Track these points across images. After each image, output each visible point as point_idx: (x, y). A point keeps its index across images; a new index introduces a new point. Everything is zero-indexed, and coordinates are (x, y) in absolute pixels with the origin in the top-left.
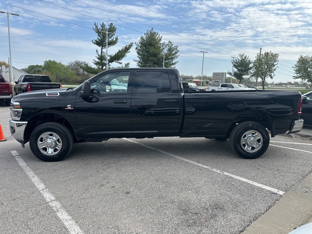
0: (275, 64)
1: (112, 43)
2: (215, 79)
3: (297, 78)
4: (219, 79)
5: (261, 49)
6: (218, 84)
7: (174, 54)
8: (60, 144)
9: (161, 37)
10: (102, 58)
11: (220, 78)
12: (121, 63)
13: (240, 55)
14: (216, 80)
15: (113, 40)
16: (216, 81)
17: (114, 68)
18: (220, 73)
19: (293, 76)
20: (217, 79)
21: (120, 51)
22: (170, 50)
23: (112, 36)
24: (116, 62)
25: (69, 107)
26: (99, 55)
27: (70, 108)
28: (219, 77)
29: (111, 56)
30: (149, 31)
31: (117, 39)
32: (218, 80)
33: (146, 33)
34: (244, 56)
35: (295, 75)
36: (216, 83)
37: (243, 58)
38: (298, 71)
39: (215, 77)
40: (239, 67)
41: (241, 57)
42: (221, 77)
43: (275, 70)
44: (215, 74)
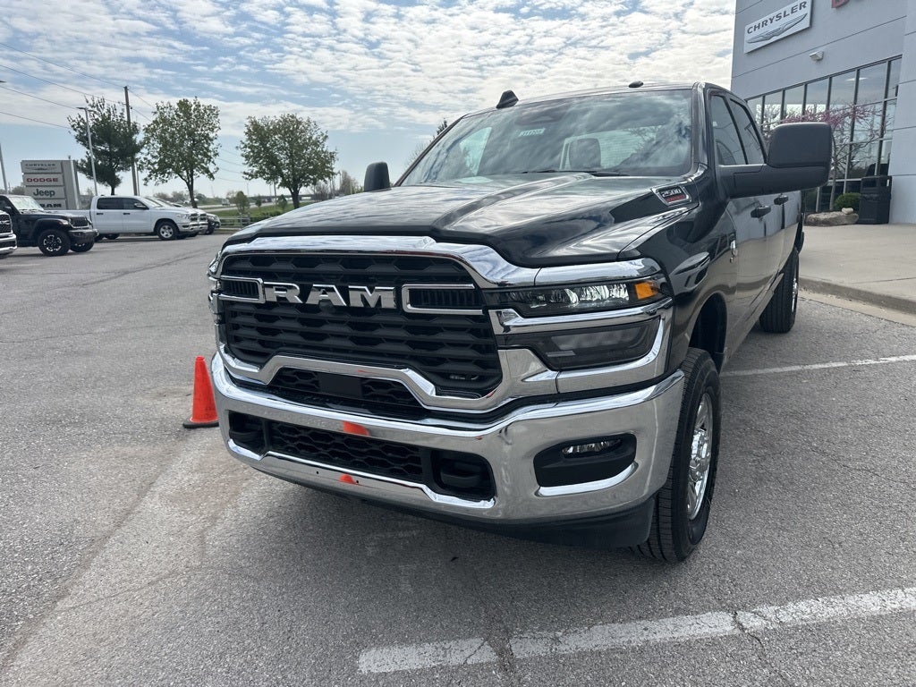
2: (39, 183)
3: (252, 176)
4: (53, 183)
6: (52, 202)
11: (55, 180)
13: (90, 102)
14: (40, 189)
16: (44, 189)
18: (52, 164)
19: (245, 173)
20: (46, 183)
28: (52, 176)
32: (49, 189)
34: (106, 107)
35: (247, 169)
36: (44, 196)
37: (104, 111)
38: (253, 158)
39: (33, 177)
40: (101, 143)
41: (95, 109)
42: (59, 177)
43: (216, 155)
44: (30, 168)
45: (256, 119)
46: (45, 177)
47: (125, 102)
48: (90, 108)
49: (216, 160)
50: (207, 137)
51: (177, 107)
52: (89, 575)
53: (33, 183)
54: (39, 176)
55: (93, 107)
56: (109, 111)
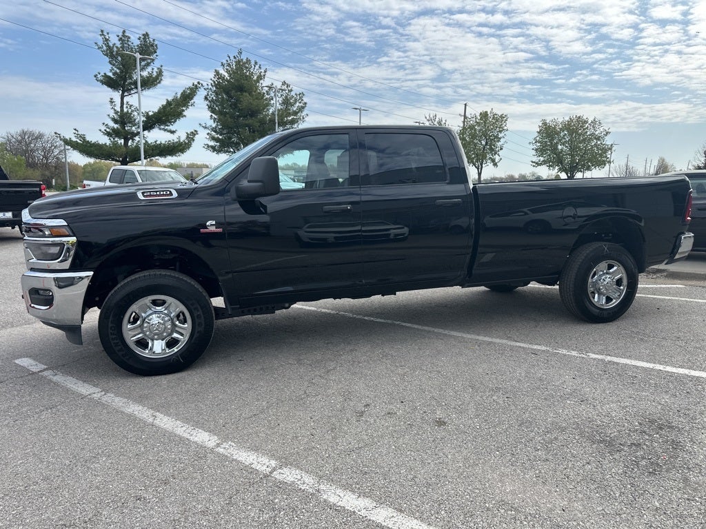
0: (500, 135)
1: (149, 83)
3: (538, 164)
7: (295, 113)
8: (186, 326)
9: (265, 72)
10: (124, 119)
12: (173, 132)
15: (150, 74)
17: (158, 142)
19: (532, 162)
21: (169, 103)
22: (286, 102)
23: (148, 64)
24: (160, 129)
25: (212, 225)
26: (116, 112)
27: (213, 229)
29: (147, 116)
30: (232, 58)
31: (160, 73)
33: (225, 62)
34: (437, 120)
35: (536, 159)
38: (540, 151)
43: (501, 149)
45: (548, 122)
47: (463, 114)
49: (500, 153)
50: (497, 137)
51: (479, 116)
55: (429, 120)
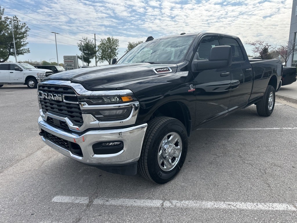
0: (116, 48)
2: (68, 62)
4: (71, 62)
5: (95, 34)
6: (71, 68)
8: (179, 147)
9: (3, 10)
11: (72, 61)
13: (84, 39)
14: (68, 64)
16: (69, 64)
18: (71, 57)
20: (70, 62)
22: (16, 27)
27: (192, 89)
28: (71, 60)
32: (70, 64)
34: (88, 40)
36: (69, 66)
37: (87, 41)
39: (66, 60)
40: (86, 51)
41: (85, 41)
42: (73, 60)
44: (66, 58)
45: (131, 43)
46: (69, 60)
47: (94, 38)
48: (83, 40)
49: (117, 55)
50: (115, 49)
51: (107, 40)
52: (11, 168)
53: (66, 62)
54: (68, 60)
56: (88, 41)
